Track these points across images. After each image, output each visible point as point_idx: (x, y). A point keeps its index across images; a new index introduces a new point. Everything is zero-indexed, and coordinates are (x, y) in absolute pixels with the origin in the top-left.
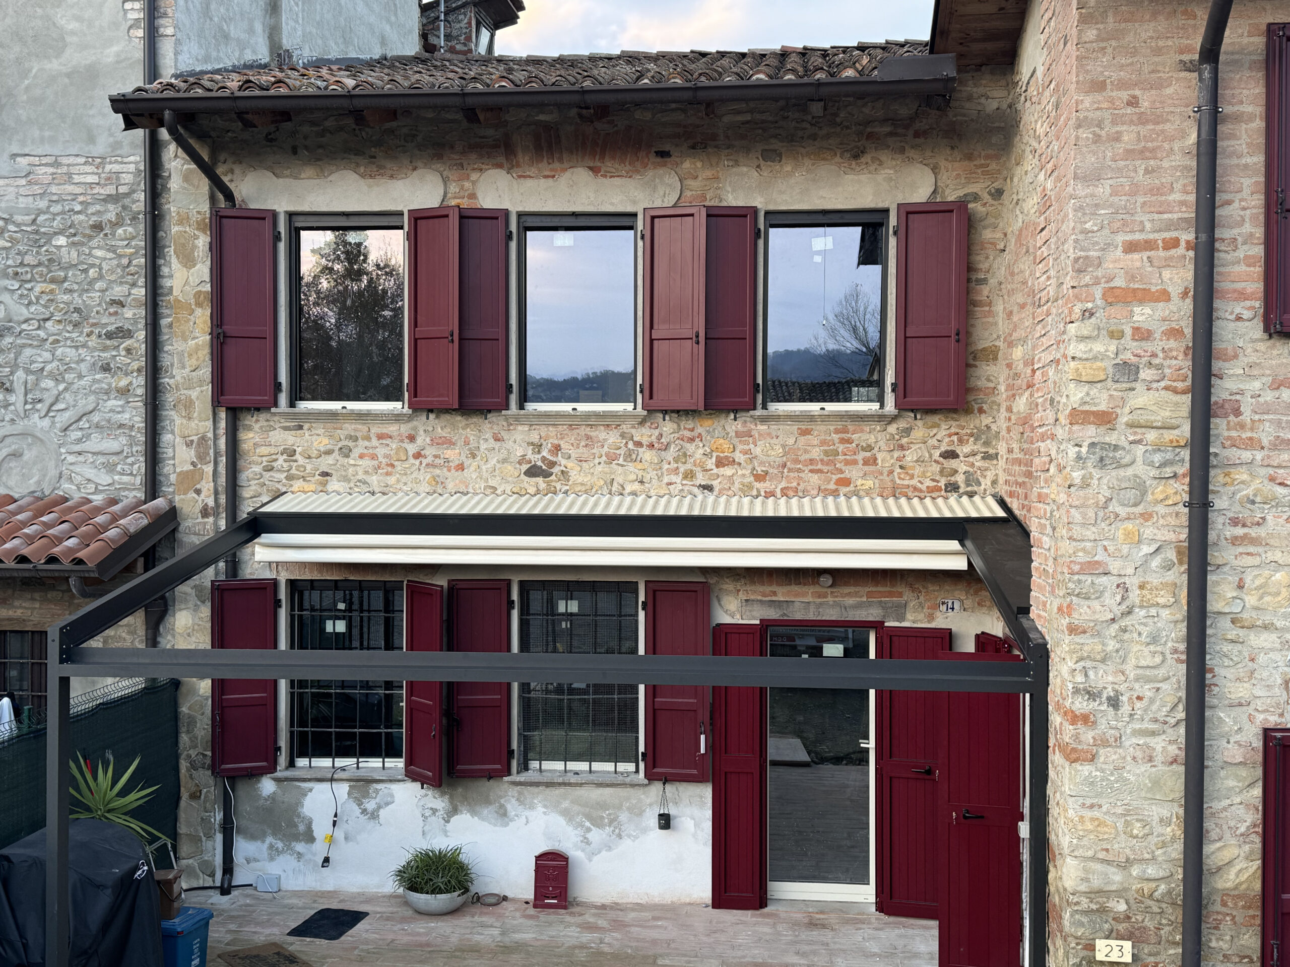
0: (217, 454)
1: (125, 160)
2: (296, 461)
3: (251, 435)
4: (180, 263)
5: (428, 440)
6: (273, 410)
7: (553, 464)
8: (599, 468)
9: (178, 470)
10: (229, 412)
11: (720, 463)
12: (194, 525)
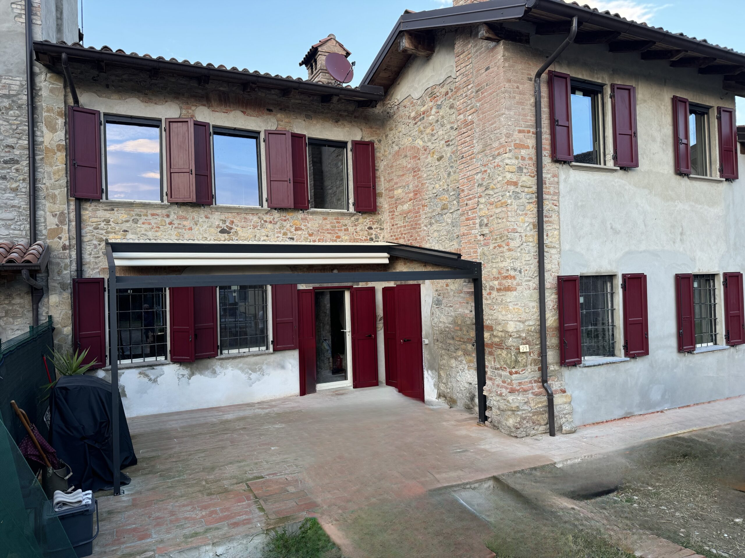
0: (70, 221)
1: (14, 79)
2: (110, 225)
3: (87, 212)
4: (49, 130)
5: (176, 217)
6: (101, 201)
7: (231, 228)
8: (250, 230)
9: (48, 228)
10: (77, 201)
11: (297, 229)
12: (58, 254)
